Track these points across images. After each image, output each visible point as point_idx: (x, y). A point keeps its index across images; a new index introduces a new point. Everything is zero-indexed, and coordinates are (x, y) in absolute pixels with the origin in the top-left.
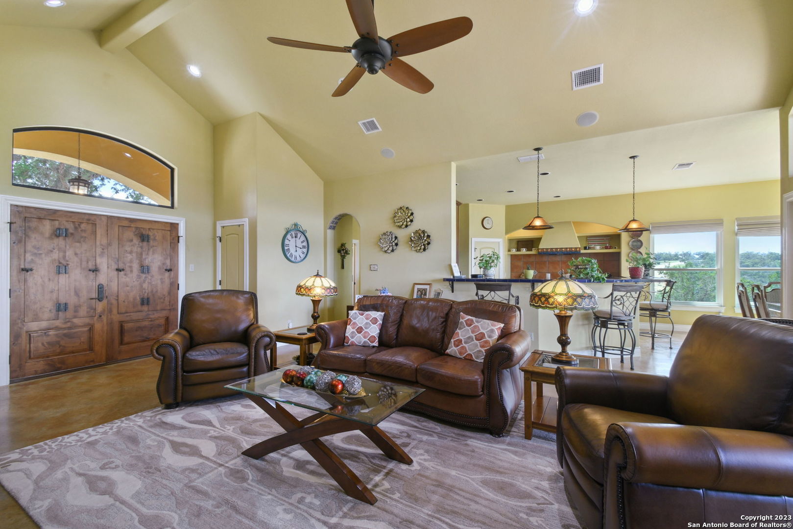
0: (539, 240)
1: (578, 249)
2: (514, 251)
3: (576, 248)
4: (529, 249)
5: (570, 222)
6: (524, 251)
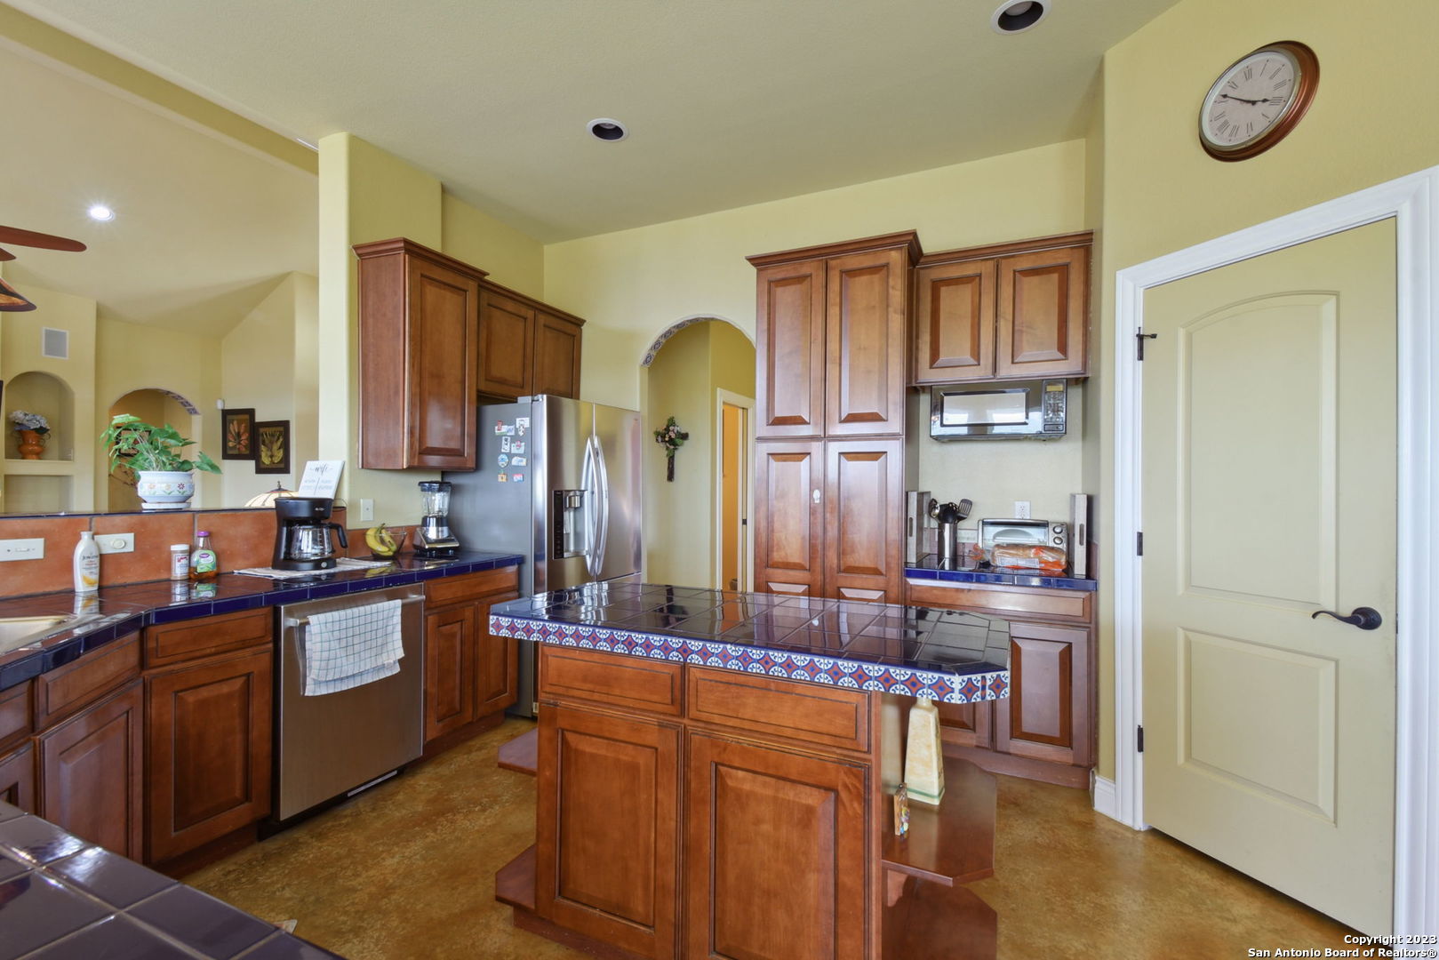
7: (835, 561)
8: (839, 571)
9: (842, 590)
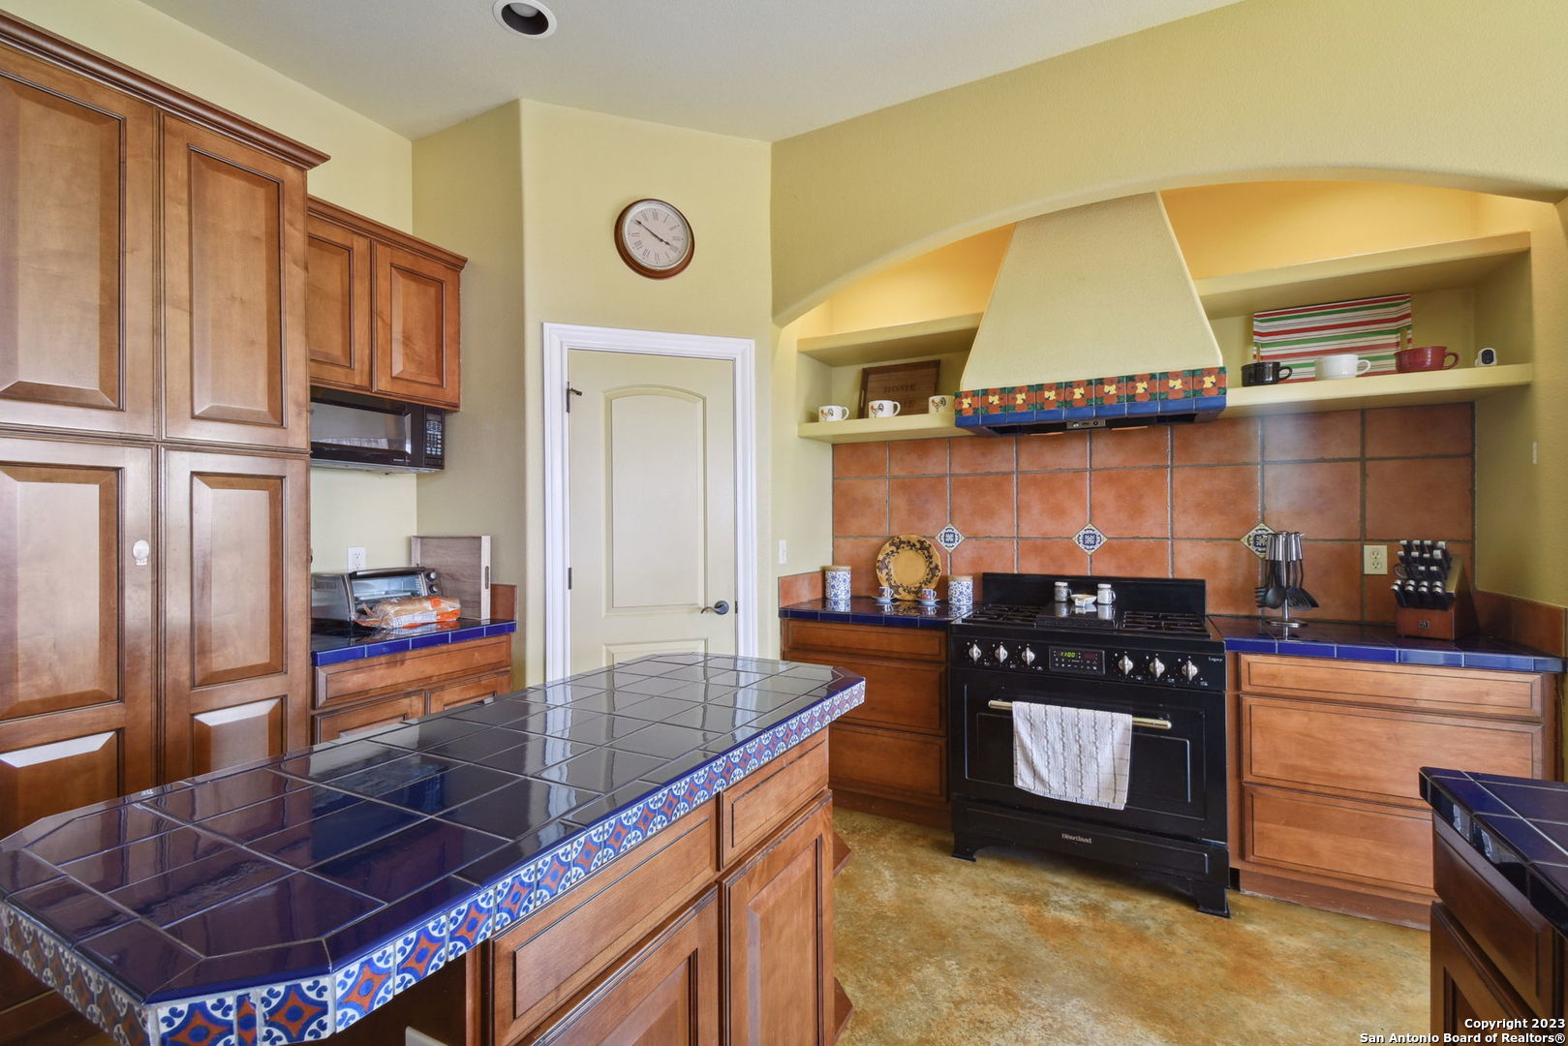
0: (961, 343)
1: (1208, 382)
2: (837, 420)
3: (1195, 375)
4: (912, 404)
5: (1154, 194)
6: (886, 417)
7: (186, 670)
8: (193, 686)
9: (196, 717)
